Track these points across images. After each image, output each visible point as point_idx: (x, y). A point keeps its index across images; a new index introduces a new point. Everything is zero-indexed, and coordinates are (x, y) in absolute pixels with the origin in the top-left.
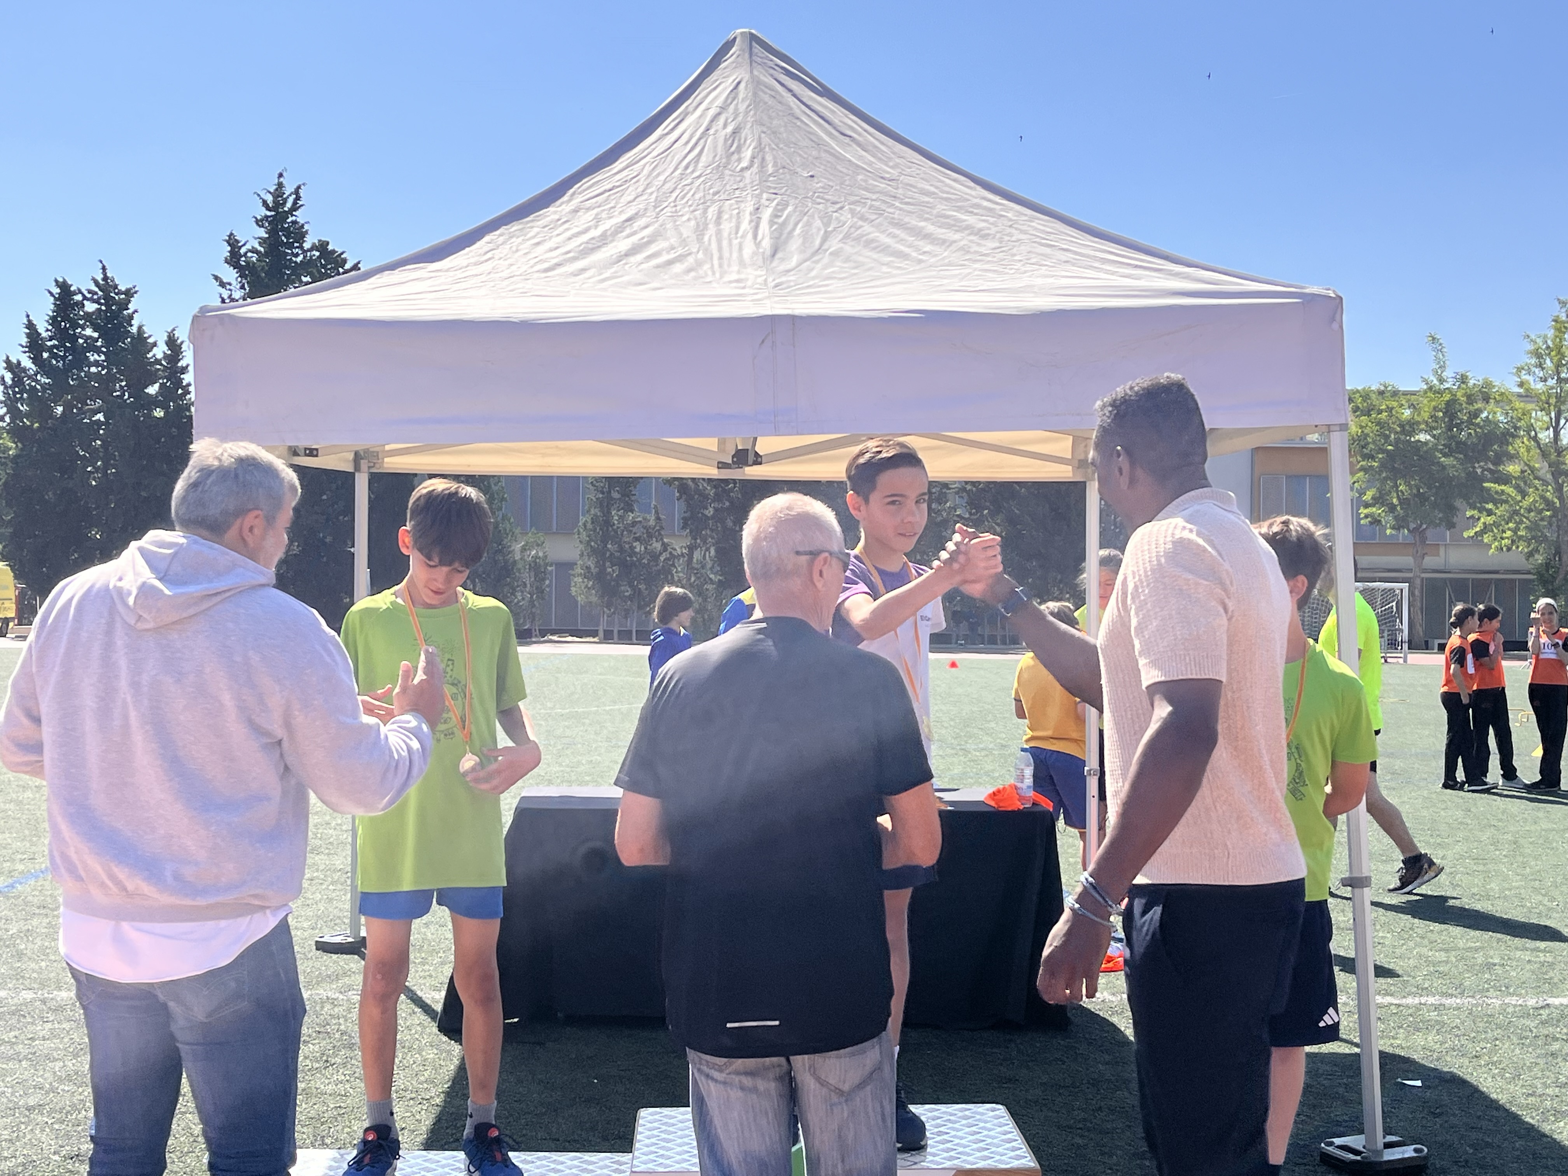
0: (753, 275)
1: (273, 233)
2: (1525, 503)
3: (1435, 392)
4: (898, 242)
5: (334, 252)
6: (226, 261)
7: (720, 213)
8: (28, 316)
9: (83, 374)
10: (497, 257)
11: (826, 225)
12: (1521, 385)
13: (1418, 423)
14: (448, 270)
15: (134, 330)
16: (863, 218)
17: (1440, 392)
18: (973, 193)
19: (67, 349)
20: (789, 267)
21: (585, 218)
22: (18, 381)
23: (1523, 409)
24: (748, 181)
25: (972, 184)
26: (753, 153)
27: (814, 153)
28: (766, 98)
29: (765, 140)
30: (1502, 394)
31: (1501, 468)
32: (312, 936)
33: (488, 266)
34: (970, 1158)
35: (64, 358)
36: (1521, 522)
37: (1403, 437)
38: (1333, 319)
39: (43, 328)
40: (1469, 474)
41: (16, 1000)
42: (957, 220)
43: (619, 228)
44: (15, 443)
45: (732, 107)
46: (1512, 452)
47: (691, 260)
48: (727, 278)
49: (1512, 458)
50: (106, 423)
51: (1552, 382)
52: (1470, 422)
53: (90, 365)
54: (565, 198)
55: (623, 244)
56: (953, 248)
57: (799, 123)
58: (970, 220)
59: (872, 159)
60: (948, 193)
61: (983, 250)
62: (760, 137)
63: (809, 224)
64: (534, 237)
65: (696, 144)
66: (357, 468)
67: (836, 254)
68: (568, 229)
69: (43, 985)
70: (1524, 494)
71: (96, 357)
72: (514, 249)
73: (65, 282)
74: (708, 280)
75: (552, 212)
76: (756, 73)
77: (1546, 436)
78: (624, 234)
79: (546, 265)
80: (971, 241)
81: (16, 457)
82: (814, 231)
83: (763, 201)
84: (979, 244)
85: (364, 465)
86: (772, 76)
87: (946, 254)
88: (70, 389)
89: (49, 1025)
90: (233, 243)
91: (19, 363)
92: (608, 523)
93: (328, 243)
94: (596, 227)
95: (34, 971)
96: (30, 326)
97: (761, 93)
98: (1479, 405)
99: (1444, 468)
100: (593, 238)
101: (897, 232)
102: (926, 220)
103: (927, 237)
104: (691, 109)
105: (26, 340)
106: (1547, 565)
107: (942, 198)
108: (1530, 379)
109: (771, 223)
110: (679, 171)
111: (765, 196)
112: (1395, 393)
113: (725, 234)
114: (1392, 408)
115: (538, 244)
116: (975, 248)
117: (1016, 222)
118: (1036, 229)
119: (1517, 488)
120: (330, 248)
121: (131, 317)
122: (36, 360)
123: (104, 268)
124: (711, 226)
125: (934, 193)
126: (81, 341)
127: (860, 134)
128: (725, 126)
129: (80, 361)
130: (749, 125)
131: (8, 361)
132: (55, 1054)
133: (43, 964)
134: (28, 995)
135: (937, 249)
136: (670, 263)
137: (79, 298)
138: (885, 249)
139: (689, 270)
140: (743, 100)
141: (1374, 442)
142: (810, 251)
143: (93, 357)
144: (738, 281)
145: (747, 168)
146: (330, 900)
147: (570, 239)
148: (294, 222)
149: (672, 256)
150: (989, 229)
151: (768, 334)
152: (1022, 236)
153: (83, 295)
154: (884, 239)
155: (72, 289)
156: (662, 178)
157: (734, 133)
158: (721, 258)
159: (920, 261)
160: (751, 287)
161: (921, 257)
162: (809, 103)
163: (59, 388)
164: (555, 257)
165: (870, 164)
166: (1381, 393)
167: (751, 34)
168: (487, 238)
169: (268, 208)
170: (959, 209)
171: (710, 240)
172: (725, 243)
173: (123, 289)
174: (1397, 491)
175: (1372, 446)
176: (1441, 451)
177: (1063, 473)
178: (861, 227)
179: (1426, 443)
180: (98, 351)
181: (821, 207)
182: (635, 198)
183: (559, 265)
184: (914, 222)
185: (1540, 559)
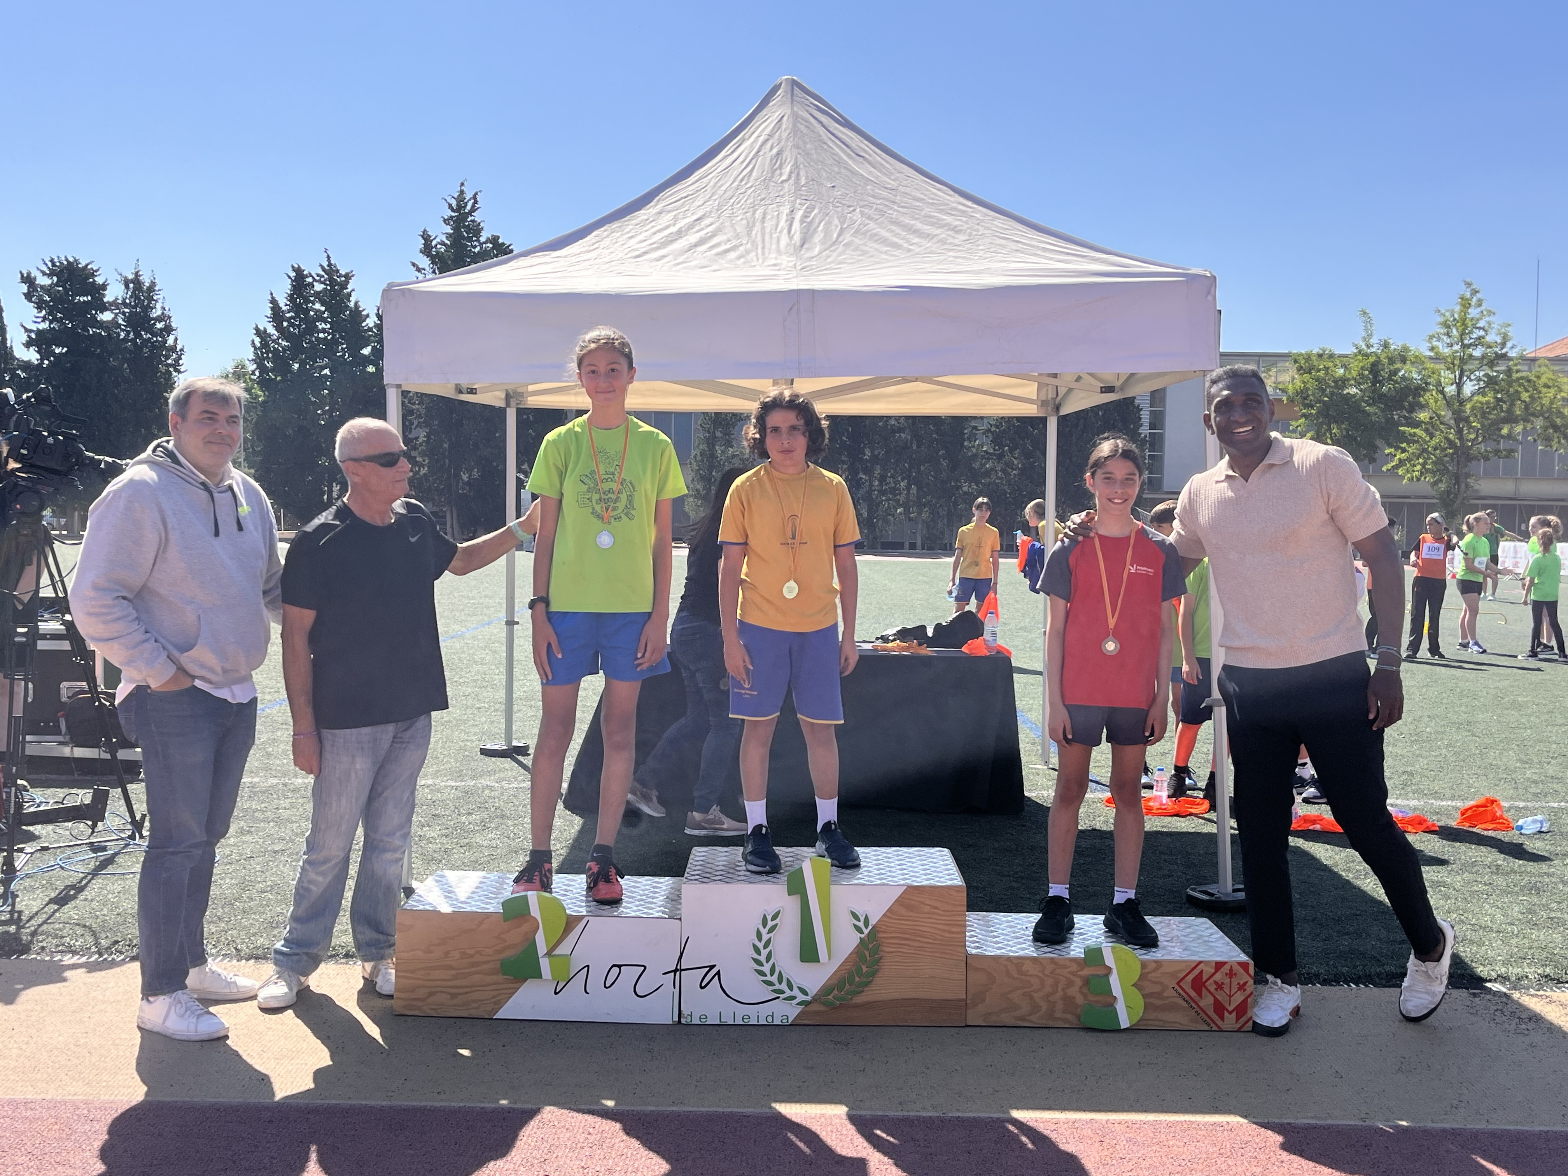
0: (786, 261)
1: (456, 229)
2: (1433, 443)
3: (1363, 355)
4: (894, 236)
5: (503, 244)
6: (421, 252)
7: (765, 214)
8: (272, 294)
9: (314, 339)
10: (601, 247)
11: (844, 223)
12: (1432, 349)
13: (1348, 380)
14: (565, 257)
15: (352, 304)
16: (869, 218)
17: (1367, 355)
18: (952, 199)
19: (301, 320)
20: (813, 255)
21: (666, 219)
22: (265, 344)
23: (1433, 369)
24: (786, 190)
25: (951, 193)
26: (791, 169)
27: (836, 169)
28: (802, 128)
29: (801, 159)
30: (1416, 357)
31: (1414, 415)
32: (477, 745)
33: (596, 253)
34: (918, 880)
35: (299, 326)
36: (1429, 458)
37: (1336, 391)
38: (1209, 293)
39: (283, 302)
40: (1387, 420)
41: (265, 784)
42: (939, 219)
43: (691, 226)
44: (263, 391)
45: (777, 134)
46: (1423, 403)
47: (742, 248)
48: (766, 264)
49: (1422, 407)
50: (332, 377)
51: (1457, 347)
52: (1390, 379)
53: (319, 332)
54: (653, 204)
55: (693, 238)
56: (935, 240)
57: (826, 147)
58: (948, 219)
59: (879, 174)
60: (933, 199)
61: (957, 241)
62: (796, 158)
63: (829, 223)
64: (628, 232)
65: (750, 162)
66: (508, 405)
67: (847, 245)
68: (653, 227)
69: (285, 775)
70: (1432, 436)
71: (323, 325)
72: (614, 241)
73: (299, 267)
74: (753, 264)
75: (643, 214)
76: (795, 109)
77: (1451, 390)
78: (695, 230)
79: (637, 253)
80: (949, 235)
81: (264, 402)
82: (833, 227)
83: (797, 205)
84: (954, 238)
85: (513, 402)
86: (807, 111)
87: (928, 245)
88: (303, 350)
89: (289, 800)
90: (426, 237)
91: (265, 330)
92: (713, 456)
93: (499, 237)
94: (674, 225)
95: (278, 765)
96: (273, 301)
97: (799, 125)
98: (1399, 365)
99: (1369, 414)
100: (671, 233)
101: (893, 228)
102: (916, 219)
103: (916, 232)
104: (747, 136)
105: (270, 312)
106: (1448, 492)
107: (928, 203)
108: (1439, 344)
109: (802, 221)
110: (736, 183)
111: (798, 201)
112: (1331, 356)
113: (768, 230)
114: (1328, 368)
115: (632, 237)
116: (951, 240)
117: (983, 221)
118: (997, 226)
119: (1426, 430)
120: (500, 241)
121: (349, 295)
122: (278, 328)
123: (328, 257)
124: (757, 224)
125: (923, 199)
126: (312, 313)
127: (870, 155)
128: (771, 149)
129: (312, 329)
130: (789, 148)
131: (257, 329)
132: (293, 819)
133: (285, 761)
134: (275, 781)
135: (923, 241)
136: (727, 251)
137: (310, 280)
138: (884, 241)
139: (739, 257)
140: (785, 129)
141: (1313, 395)
142: (830, 243)
143: (321, 326)
144: (774, 265)
145: (786, 181)
146: (492, 722)
147: (655, 233)
148: (473, 221)
149: (728, 246)
150: (962, 226)
151: (794, 305)
152: (986, 232)
153: (313, 278)
154: (884, 233)
155: (305, 273)
156: (724, 188)
157: (778, 154)
158: (763, 248)
159: (909, 250)
160: (784, 269)
161: (910, 247)
162: (835, 132)
163: (296, 349)
164: (643, 247)
165: (877, 177)
166: (1320, 356)
167: (793, 80)
168: (595, 233)
169: (453, 210)
170: (941, 211)
171: (756, 235)
172: (767, 237)
173: (344, 273)
174: (1331, 434)
175: (1311, 397)
176: (1365, 402)
177: (1031, 410)
178: (868, 224)
179: (1354, 396)
180: (324, 321)
181: (839, 209)
182: (703, 204)
183: (645, 253)
184: (907, 221)
185: (1442, 486)
